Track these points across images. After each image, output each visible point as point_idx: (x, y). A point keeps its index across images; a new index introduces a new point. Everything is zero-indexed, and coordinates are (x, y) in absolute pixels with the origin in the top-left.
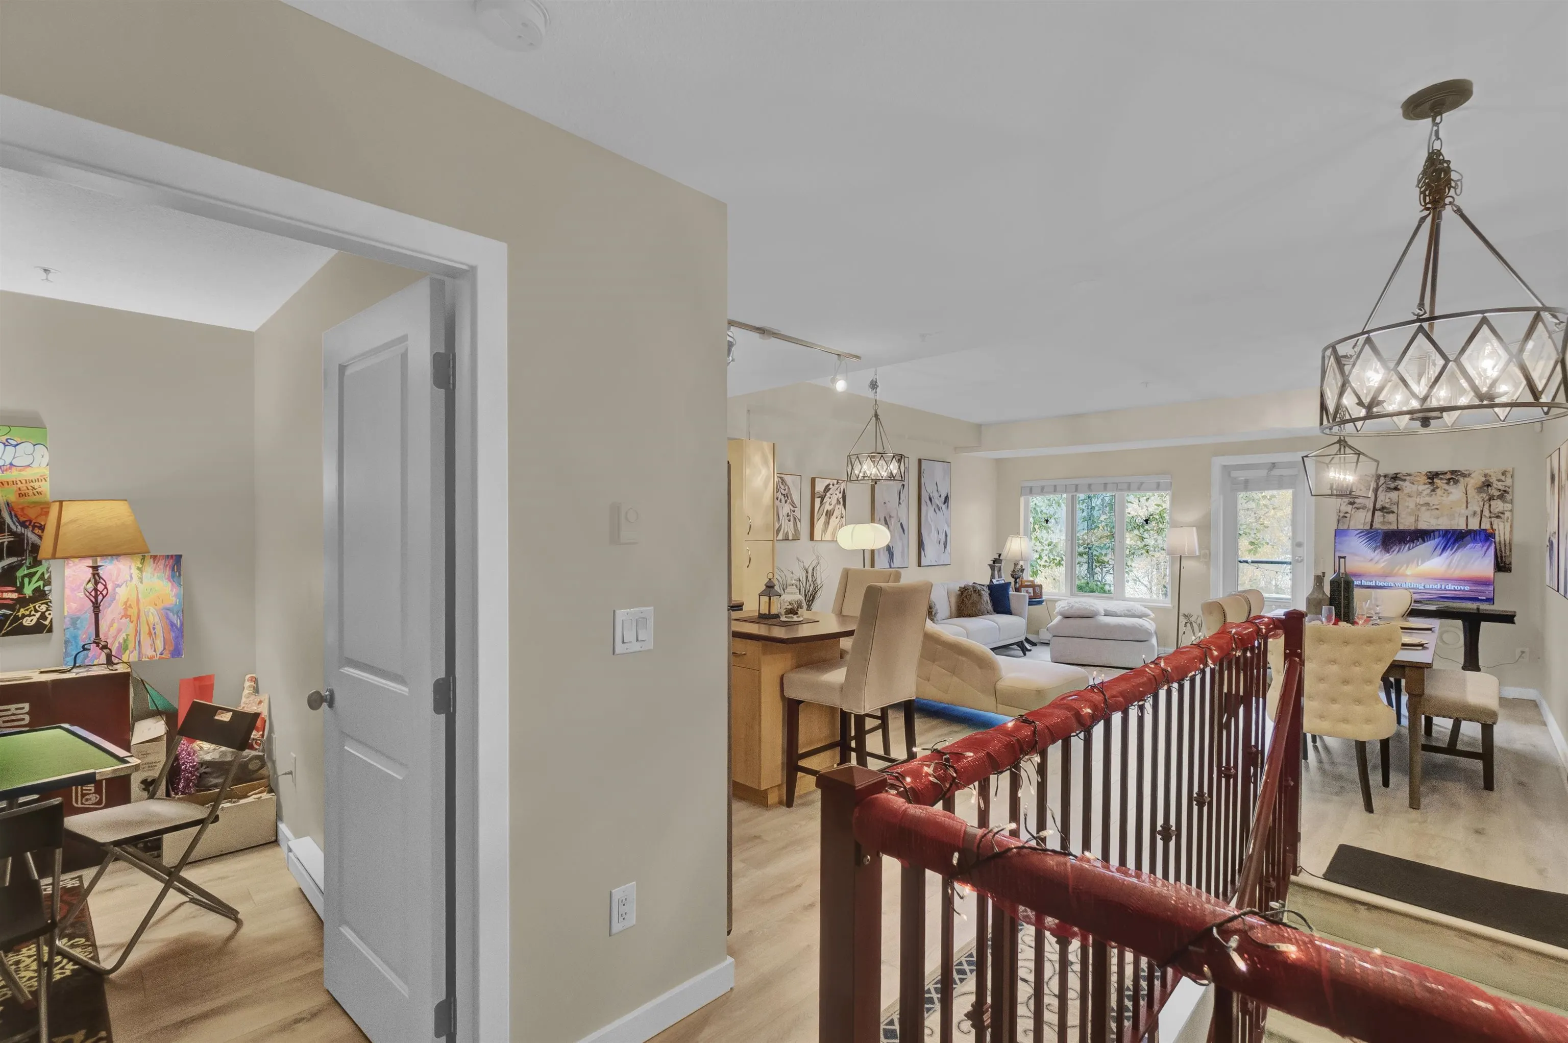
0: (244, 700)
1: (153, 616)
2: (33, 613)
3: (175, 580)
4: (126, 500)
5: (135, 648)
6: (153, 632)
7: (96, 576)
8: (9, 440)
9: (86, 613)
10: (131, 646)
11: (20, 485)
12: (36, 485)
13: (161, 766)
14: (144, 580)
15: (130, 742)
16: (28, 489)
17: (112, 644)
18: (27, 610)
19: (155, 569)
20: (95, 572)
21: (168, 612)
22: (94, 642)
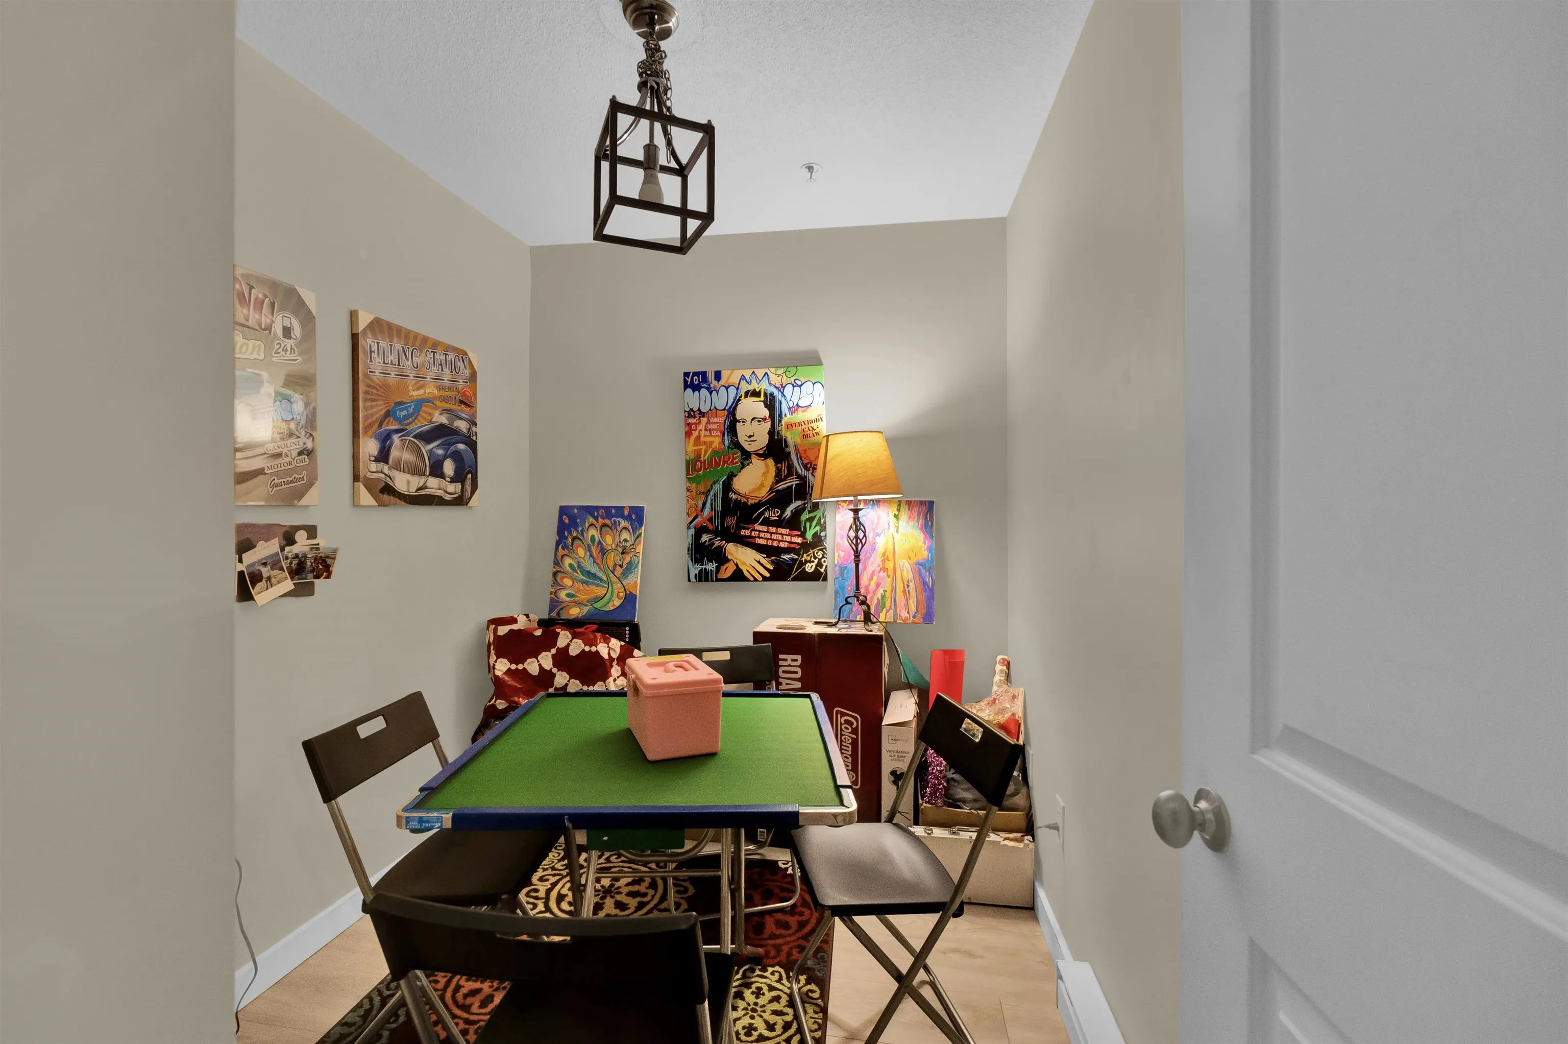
0: (995, 688)
1: (906, 570)
2: (812, 559)
3: (927, 531)
4: (882, 432)
5: (891, 607)
6: (907, 590)
7: (856, 520)
8: (796, 381)
9: (850, 563)
10: (888, 604)
11: (804, 426)
12: (814, 425)
13: (909, 757)
14: (901, 530)
15: (881, 719)
16: (810, 430)
17: (871, 601)
18: (808, 555)
19: (909, 518)
20: (856, 516)
21: (921, 567)
22: (855, 596)
